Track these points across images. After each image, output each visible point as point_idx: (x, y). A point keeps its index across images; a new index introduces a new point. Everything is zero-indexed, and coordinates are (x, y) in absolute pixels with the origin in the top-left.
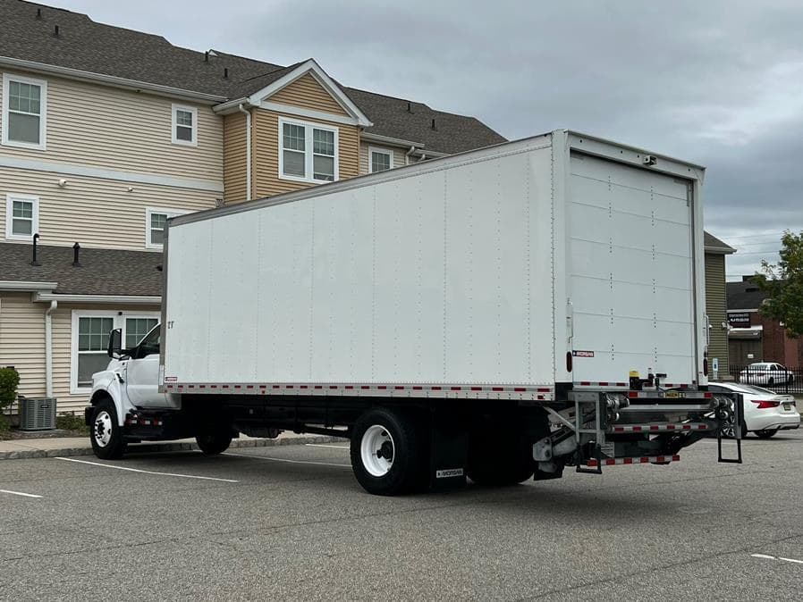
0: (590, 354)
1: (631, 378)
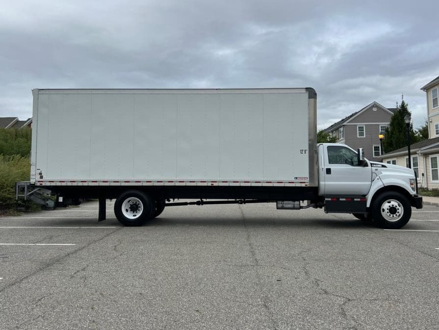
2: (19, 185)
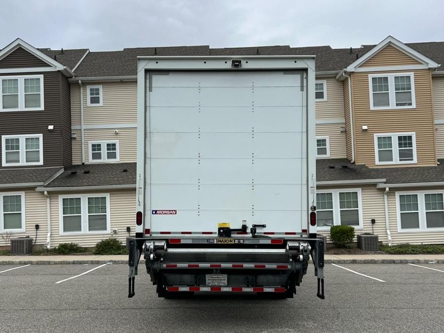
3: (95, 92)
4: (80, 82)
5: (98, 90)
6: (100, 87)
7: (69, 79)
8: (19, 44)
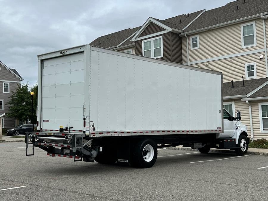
0: (48, 121)
1: (60, 128)
2: (77, 137)
3: (195, 40)
4: (185, 35)
5: (196, 38)
6: (198, 36)
7: (179, 35)
8: (150, 21)
